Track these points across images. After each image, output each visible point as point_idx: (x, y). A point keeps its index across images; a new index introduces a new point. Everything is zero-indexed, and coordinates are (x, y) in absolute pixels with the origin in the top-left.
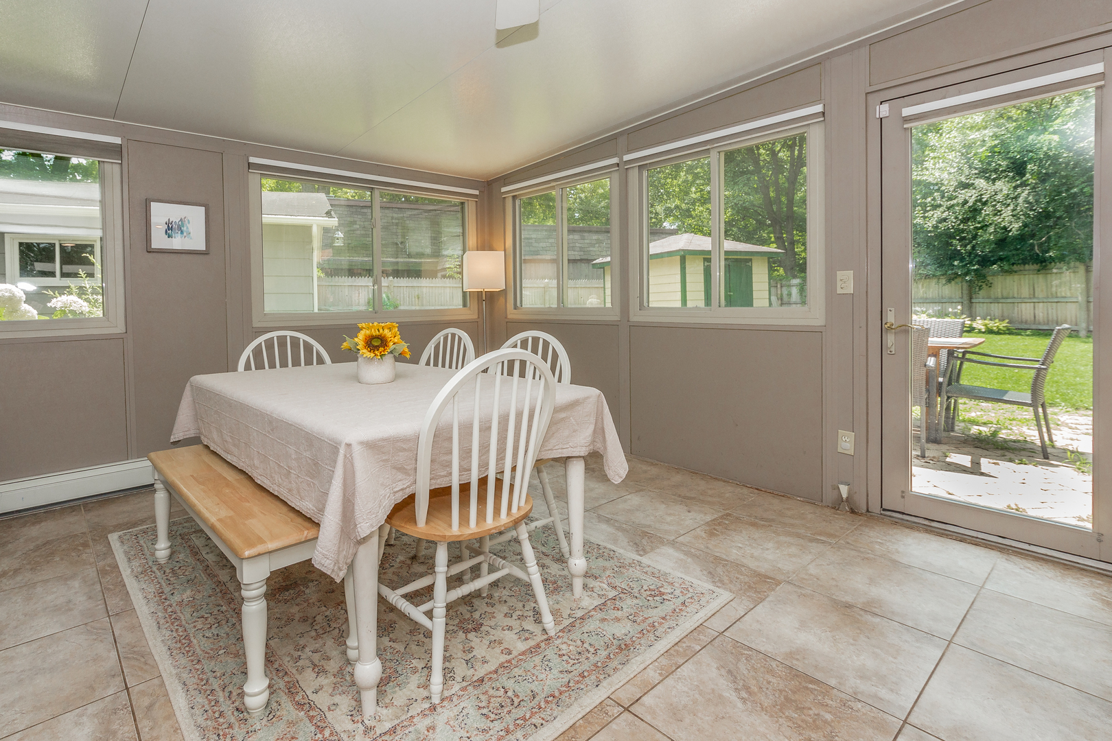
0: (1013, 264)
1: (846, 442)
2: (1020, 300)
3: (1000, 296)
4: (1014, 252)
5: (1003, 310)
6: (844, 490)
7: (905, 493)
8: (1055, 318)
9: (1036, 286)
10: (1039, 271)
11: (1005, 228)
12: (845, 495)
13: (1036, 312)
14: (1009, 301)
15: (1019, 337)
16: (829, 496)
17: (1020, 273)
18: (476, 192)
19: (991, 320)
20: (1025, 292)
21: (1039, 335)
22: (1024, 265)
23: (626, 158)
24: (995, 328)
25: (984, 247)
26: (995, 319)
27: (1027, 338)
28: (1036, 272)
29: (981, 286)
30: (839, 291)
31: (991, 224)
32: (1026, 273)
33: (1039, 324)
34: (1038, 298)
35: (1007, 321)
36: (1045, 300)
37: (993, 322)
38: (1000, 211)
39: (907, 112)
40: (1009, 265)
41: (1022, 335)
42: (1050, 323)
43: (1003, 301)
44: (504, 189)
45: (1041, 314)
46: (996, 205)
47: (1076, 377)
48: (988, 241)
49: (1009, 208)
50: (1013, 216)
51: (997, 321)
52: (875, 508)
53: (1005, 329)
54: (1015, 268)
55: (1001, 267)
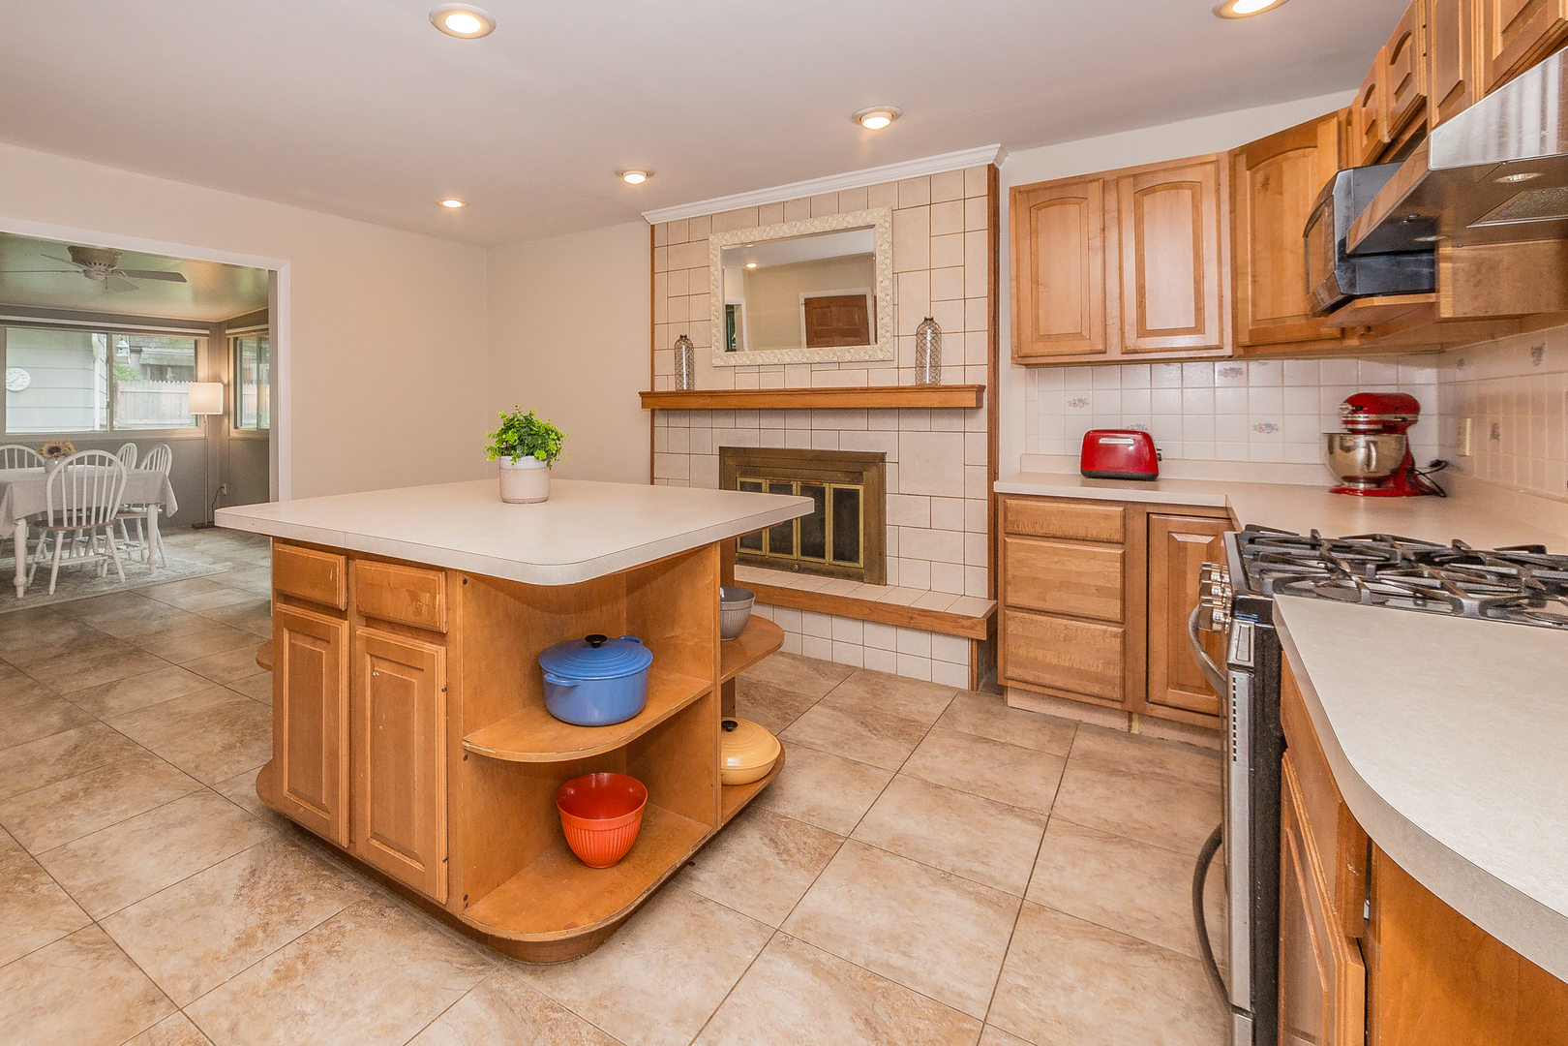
18: (208, 332)
44: (227, 332)
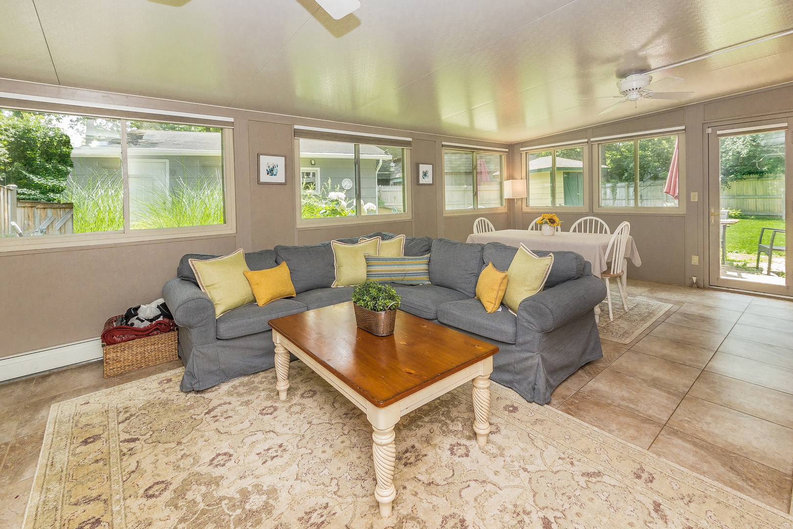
0: (743, 174)
1: (695, 260)
2: (747, 197)
3: (736, 195)
4: (744, 167)
5: (737, 203)
6: (694, 279)
7: (718, 279)
8: (768, 208)
9: (757, 188)
10: (758, 178)
11: (739, 153)
12: (695, 281)
13: (757, 205)
14: (741, 197)
15: (748, 220)
16: (688, 282)
17: (747, 180)
18: (507, 150)
19: (730, 209)
20: (750, 192)
21: (759, 219)
22: (750, 175)
23: (592, 140)
24: (733, 215)
25: (726, 164)
26: (733, 209)
27: (752, 220)
28: (756, 179)
29: (724, 188)
30: (692, 200)
31: (730, 150)
32: (751, 179)
33: (759, 212)
34: (758, 196)
35: (740, 210)
36: (762, 197)
37: (732, 211)
38: (736, 142)
39: (719, 132)
40: (741, 175)
41: (749, 219)
42: (765, 211)
43: (738, 197)
44: (521, 149)
45: (760, 206)
46: (733, 138)
47: (780, 241)
48: (728, 160)
49: (741, 140)
50: (743, 145)
51: (734, 210)
52: (707, 285)
53: (739, 215)
54: (745, 176)
55: (736, 176)
